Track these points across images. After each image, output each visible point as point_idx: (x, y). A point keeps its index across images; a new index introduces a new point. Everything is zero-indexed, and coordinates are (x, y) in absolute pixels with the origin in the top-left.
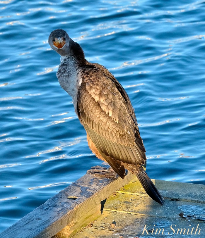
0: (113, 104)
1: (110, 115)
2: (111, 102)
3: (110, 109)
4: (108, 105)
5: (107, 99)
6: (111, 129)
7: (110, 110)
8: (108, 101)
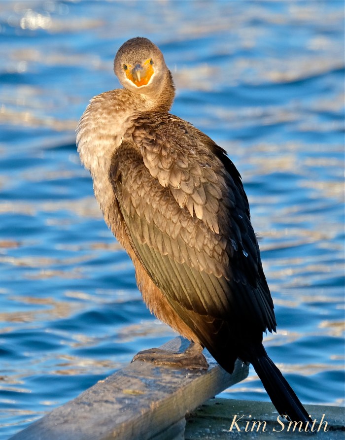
0: (203, 189)
1: (200, 216)
2: (200, 187)
3: (197, 202)
4: (194, 192)
5: (188, 180)
6: (209, 245)
7: (198, 204)
8: (192, 185)
